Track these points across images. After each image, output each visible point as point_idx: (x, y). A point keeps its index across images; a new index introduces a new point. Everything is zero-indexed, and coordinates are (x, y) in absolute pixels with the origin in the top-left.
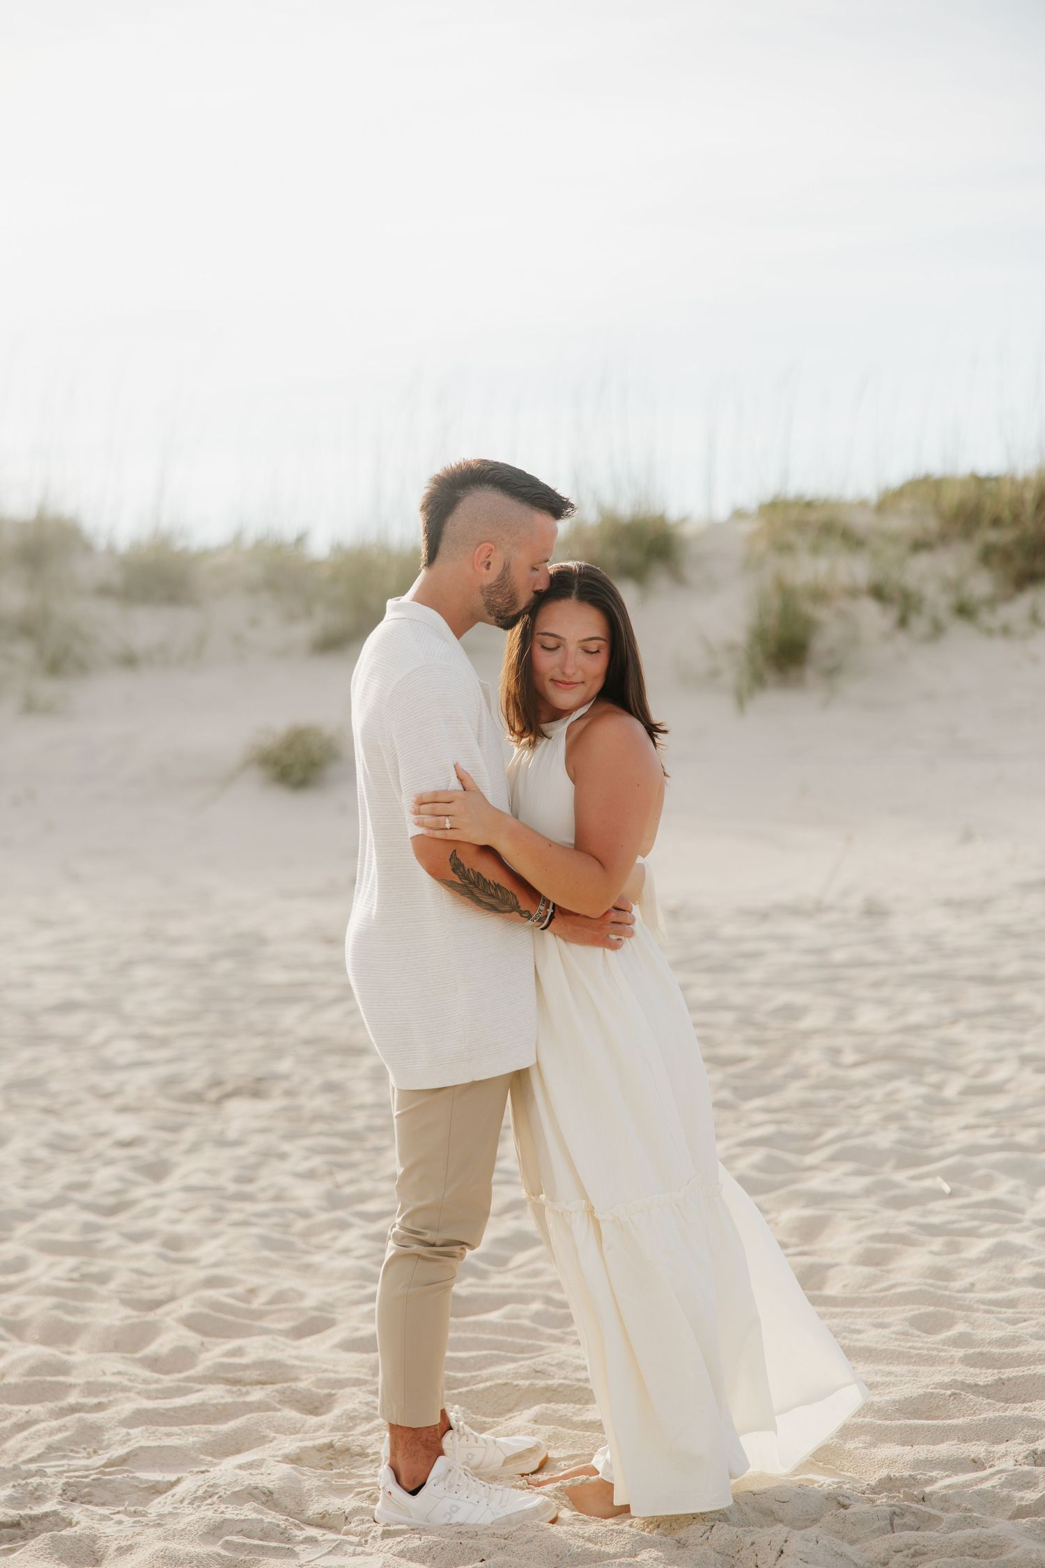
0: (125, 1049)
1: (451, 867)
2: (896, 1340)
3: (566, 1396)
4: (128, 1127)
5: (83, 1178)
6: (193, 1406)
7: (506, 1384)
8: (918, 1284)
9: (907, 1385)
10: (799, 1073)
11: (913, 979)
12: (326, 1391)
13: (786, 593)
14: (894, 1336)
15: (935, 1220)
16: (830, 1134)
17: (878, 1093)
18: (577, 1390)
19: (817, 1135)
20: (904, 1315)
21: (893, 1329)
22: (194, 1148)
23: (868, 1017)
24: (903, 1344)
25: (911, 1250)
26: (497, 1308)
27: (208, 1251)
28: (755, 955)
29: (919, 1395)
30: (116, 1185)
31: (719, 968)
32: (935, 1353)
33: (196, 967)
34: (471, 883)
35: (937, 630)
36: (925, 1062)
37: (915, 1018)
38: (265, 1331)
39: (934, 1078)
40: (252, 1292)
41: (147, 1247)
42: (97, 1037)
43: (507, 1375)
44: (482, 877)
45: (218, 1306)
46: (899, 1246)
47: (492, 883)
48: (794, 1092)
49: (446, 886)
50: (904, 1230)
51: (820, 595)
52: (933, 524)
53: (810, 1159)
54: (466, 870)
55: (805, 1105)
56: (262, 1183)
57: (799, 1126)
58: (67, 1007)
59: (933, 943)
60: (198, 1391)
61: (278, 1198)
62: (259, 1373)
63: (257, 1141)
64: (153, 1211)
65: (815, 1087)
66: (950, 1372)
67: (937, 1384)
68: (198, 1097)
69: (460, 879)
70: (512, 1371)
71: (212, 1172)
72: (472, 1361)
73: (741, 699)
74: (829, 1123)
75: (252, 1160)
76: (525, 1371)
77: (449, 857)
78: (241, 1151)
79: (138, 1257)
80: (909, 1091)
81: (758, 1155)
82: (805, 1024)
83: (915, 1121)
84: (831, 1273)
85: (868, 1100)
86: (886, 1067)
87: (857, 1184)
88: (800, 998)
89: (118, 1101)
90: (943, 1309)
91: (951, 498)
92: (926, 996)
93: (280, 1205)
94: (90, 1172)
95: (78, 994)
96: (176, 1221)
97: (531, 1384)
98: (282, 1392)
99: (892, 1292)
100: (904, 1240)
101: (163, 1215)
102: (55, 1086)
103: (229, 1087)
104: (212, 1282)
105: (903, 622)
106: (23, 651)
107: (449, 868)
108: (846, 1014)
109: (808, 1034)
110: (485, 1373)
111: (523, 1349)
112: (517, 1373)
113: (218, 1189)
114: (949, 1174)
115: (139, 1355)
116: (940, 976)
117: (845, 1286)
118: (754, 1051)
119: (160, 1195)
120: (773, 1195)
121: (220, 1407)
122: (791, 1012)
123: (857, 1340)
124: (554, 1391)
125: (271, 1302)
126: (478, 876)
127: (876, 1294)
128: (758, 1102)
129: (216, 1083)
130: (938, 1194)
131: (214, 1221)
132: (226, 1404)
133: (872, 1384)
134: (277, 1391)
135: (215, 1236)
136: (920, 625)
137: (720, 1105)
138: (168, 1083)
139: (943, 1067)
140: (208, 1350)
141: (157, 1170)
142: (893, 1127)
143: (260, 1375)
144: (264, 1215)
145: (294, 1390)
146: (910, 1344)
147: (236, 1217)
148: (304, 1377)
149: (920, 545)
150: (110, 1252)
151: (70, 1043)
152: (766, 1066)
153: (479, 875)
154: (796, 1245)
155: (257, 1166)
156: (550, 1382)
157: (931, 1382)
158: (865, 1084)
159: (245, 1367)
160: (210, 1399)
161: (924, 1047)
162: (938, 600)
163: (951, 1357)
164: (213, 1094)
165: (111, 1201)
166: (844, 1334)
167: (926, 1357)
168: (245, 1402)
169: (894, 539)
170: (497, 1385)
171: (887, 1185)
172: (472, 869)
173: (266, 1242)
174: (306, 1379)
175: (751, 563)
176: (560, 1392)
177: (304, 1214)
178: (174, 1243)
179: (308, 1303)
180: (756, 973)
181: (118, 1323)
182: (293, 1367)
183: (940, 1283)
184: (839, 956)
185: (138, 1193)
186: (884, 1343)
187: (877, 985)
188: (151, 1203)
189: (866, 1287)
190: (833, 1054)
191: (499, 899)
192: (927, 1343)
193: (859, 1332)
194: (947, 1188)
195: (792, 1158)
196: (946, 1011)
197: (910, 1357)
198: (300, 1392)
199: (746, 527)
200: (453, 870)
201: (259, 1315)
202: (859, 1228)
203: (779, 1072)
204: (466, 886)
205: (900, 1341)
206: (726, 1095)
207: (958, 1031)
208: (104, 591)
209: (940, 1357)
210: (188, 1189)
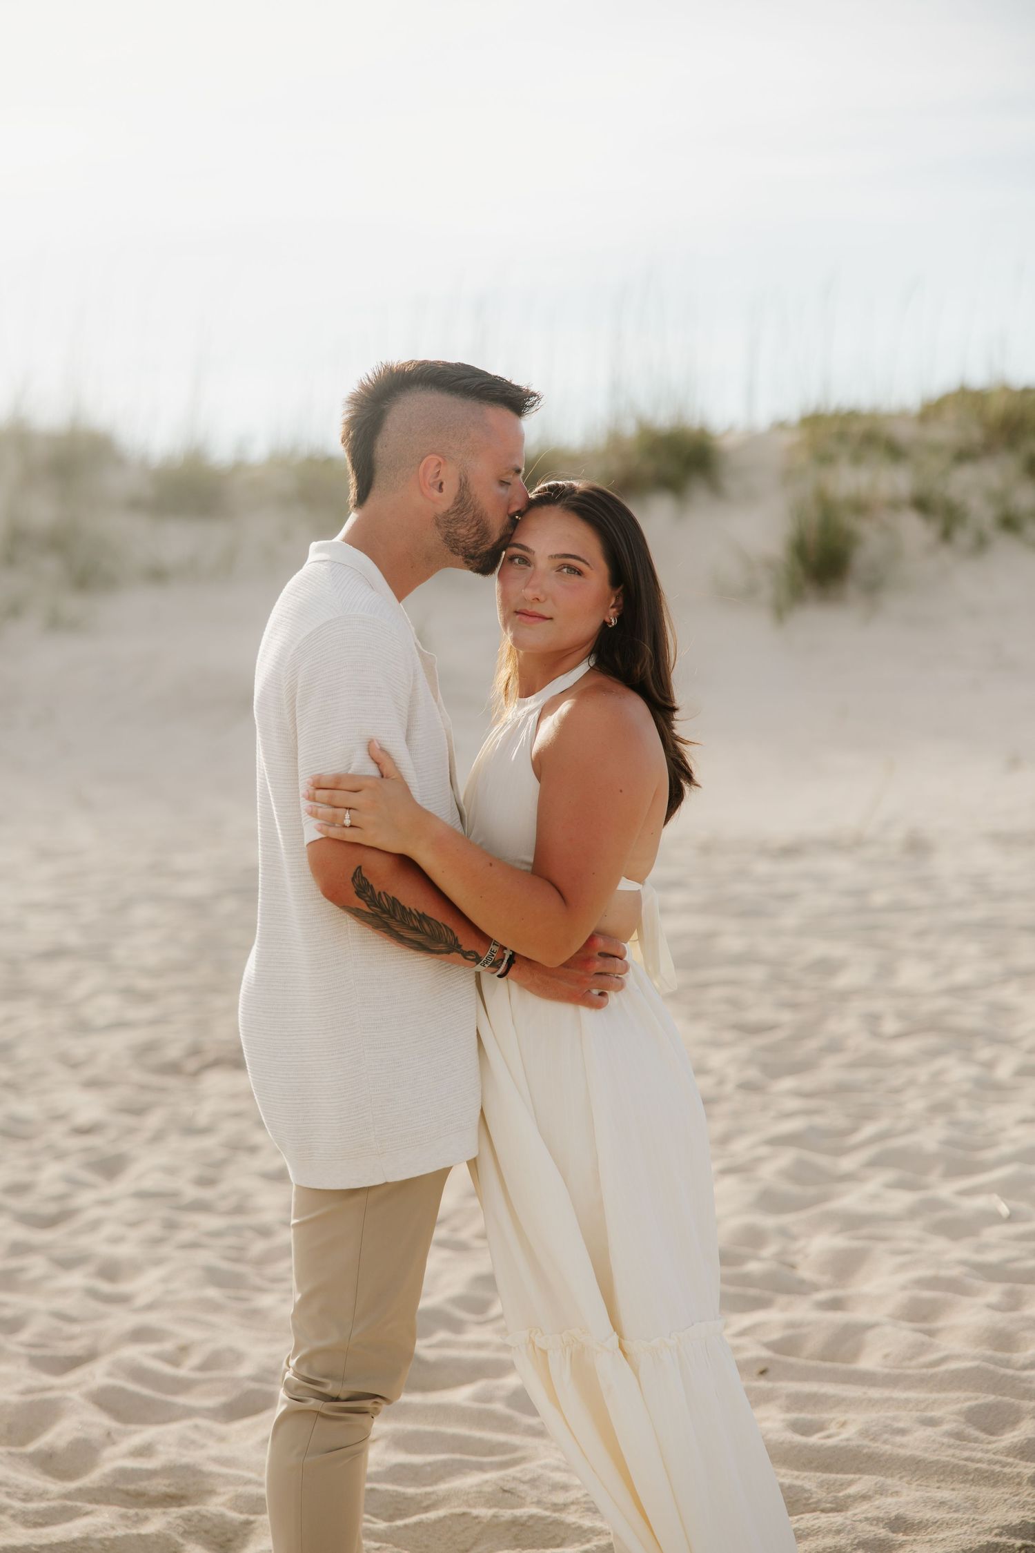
0: (108, 1006)
1: (354, 890)
2: (950, 1446)
3: (537, 1532)
4: (89, 1108)
5: (25, 1177)
6: (74, 1542)
7: (464, 1514)
8: (974, 1358)
9: (965, 1527)
10: (834, 1047)
11: (959, 929)
12: (243, 1517)
13: (826, 505)
14: (945, 1440)
15: (992, 1257)
16: (869, 1130)
17: (923, 1073)
18: (551, 1524)
19: (854, 1130)
20: (959, 1406)
21: (946, 1427)
22: (158, 1137)
23: (911, 974)
24: (957, 1452)
25: (966, 1301)
26: (469, 1380)
27: (145, 1285)
28: (789, 897)
29: (981, 1546)
30: (60, 1188)
31: (750, 912)
32: (997, 1468)
33: (198, 906)
34: (384, 912)
35: (981, 544)
36: (973, 1034)
37: (963, 975)
38: (189, 1412)
39: (985, 1053)
40: (184, 1350)
41: (77, 1279)
42: (81, 989)
43: (468, 1493)
44: (400, 904)
45: (138, 1374)
46: (950, 1295)
47: (414, 912)
48: (829, 1072)
49: (353, 916)
50: (956, 1272)
51: (861, 507)
52: (976, 434)
53: (847, 1164)
54: (377, 893)
55: (841, 1090)
56: (223, 1187)
57: (833, 1118)
58: (54, 954)
59: (980, 885)
60: (87, 1514)
61: (239, 1210)
62: (167, 1482)
63: (230, 1128)
64: (95, 1225)
65: (854, 1065)
66: (1018, 1502)
67: (1003, 1527)
68: (173, 1069)
69: (368, 906)
70: (475, 1489)
71: (171, 1171)
72: (429, 1469)
73: (780, 612)
74: (867, 1115)
75: (220, 1154)
76: (490, 1489)
77: (352, 876)
78: (208, 1142)
79: (64, 1292)
80: (958, 1072)
81: (787, 1157)
82: (843, 981)
83: (965, 1113)
84: (870, 1336)
85: (911, 1082)
86: (931, 1040)
87: (902, 1200)
88: (838, 950)
89: (88, 1072)
90: (1006, 1399)
91: (997, 407)
92: (973, 949)
93: (238, 1220)
94: (35, 1168)
95: (72, 938)
96: (116, 1240)
97: (495, 1516)
98: (187, 1519)
99: (943, 1368)
100: (956, 1287)
101: (108, 1230)
102: (23, 1052)
103: (211, 1056)
104: (141, 1335)
105: (946, 535)
106: (51, 566)
107: (351, 890)
108: (886, 970)
109: (844, 996)
110: (443, 1487)
111: (493, 1449)
112: (480, 1492)
113: (174, 1195)
114: (1007, 1189)
115: (31, 1448)
116: (988, 926)
117: (886, 1356)
118: (786, 1017)
119: (106, 1203)
120: (803, 1215)
121: (107, 1543)
122: (827, 967)
123: (902, 1446)
124: (523, 1525)
125: (204, 1367)
126: (393, 903)
127: (924, 1371)
128: (788, 1083)
129: (195, 1051)
130: (994, 1218)
131: (157, 1241)
132: (117, 1538)
133: (921, 1522)
134: (181, 1517)
135: (158, 1262)
136: (963, 537)
137: (747, 1087)
138: (145, 1050)
139: (994, 1039)
140: (114, 1443)
141: (110, 1167)
142: (940, 1121)
143: (169, 1485)
144: (217, 1234)
145: (203, 1517)
146: (966, 1454)
147: (185, 1236)
148: (222, 1490)
149: (964, 456)
150: (33, 1286)
151: (49, 999)
152: (800, 1035)
153: (395, 901)
154: (830, 1287)
155: (221, 1164)
156: (518, 1512)
157: (995, 1525)
158: (908, 1062)
159: (152, 1474)
160: (96, 1531)
161: (971, 1016)
162: (981, 512)
163: (1018, 1475)
164: (191, 1065)
165: (51, 1209)
166: (886, 1436)
167: (987, 1474)
168: (139, 1535)
169: (936, 449)
170: (453, 1515)
171: (934, 1205)
172: (384, 893)
173: (214, 1276)
174: (224, 1493)
175: (788, 475)
176: (529, 1527)
177: (264, 1232)
178: (110, 1271)
179: (245, 1370)
180: (790, 919)
181: (14, 1399)
182: (210, 1475)
183: (999, 1355)
184: (879, 898)
185: (84, 1198)
186: (935, 1451)
187: (921, 934)
188: (95, 1213)
189: (911, 1358)
190: (872, 1021)
191: (427, 934)
192: (987, 1451)
193: (902, 1432)
194: (1004, 1209)
195: (823, 1161)
196: (996, 967)
197: (967, 1473)
198: (209, 1519)
199: (787, 439)
200: (358, 893)
201: (184, 1386)
202: (903, 1267)
203: (812, 1044)
204: (379, 916)
205: (955, 1448)
206: (753, 1073)
207: (1009, 993)
208: (135, 504)
209: (1005, 1474)
210: (142, 1195)
